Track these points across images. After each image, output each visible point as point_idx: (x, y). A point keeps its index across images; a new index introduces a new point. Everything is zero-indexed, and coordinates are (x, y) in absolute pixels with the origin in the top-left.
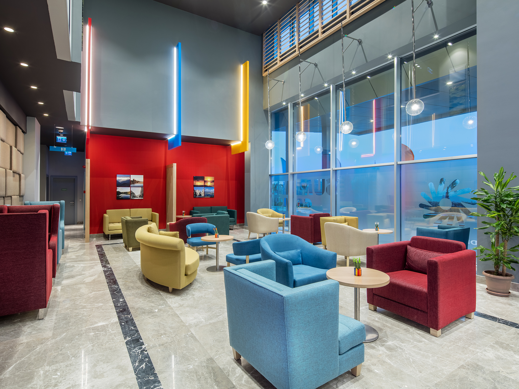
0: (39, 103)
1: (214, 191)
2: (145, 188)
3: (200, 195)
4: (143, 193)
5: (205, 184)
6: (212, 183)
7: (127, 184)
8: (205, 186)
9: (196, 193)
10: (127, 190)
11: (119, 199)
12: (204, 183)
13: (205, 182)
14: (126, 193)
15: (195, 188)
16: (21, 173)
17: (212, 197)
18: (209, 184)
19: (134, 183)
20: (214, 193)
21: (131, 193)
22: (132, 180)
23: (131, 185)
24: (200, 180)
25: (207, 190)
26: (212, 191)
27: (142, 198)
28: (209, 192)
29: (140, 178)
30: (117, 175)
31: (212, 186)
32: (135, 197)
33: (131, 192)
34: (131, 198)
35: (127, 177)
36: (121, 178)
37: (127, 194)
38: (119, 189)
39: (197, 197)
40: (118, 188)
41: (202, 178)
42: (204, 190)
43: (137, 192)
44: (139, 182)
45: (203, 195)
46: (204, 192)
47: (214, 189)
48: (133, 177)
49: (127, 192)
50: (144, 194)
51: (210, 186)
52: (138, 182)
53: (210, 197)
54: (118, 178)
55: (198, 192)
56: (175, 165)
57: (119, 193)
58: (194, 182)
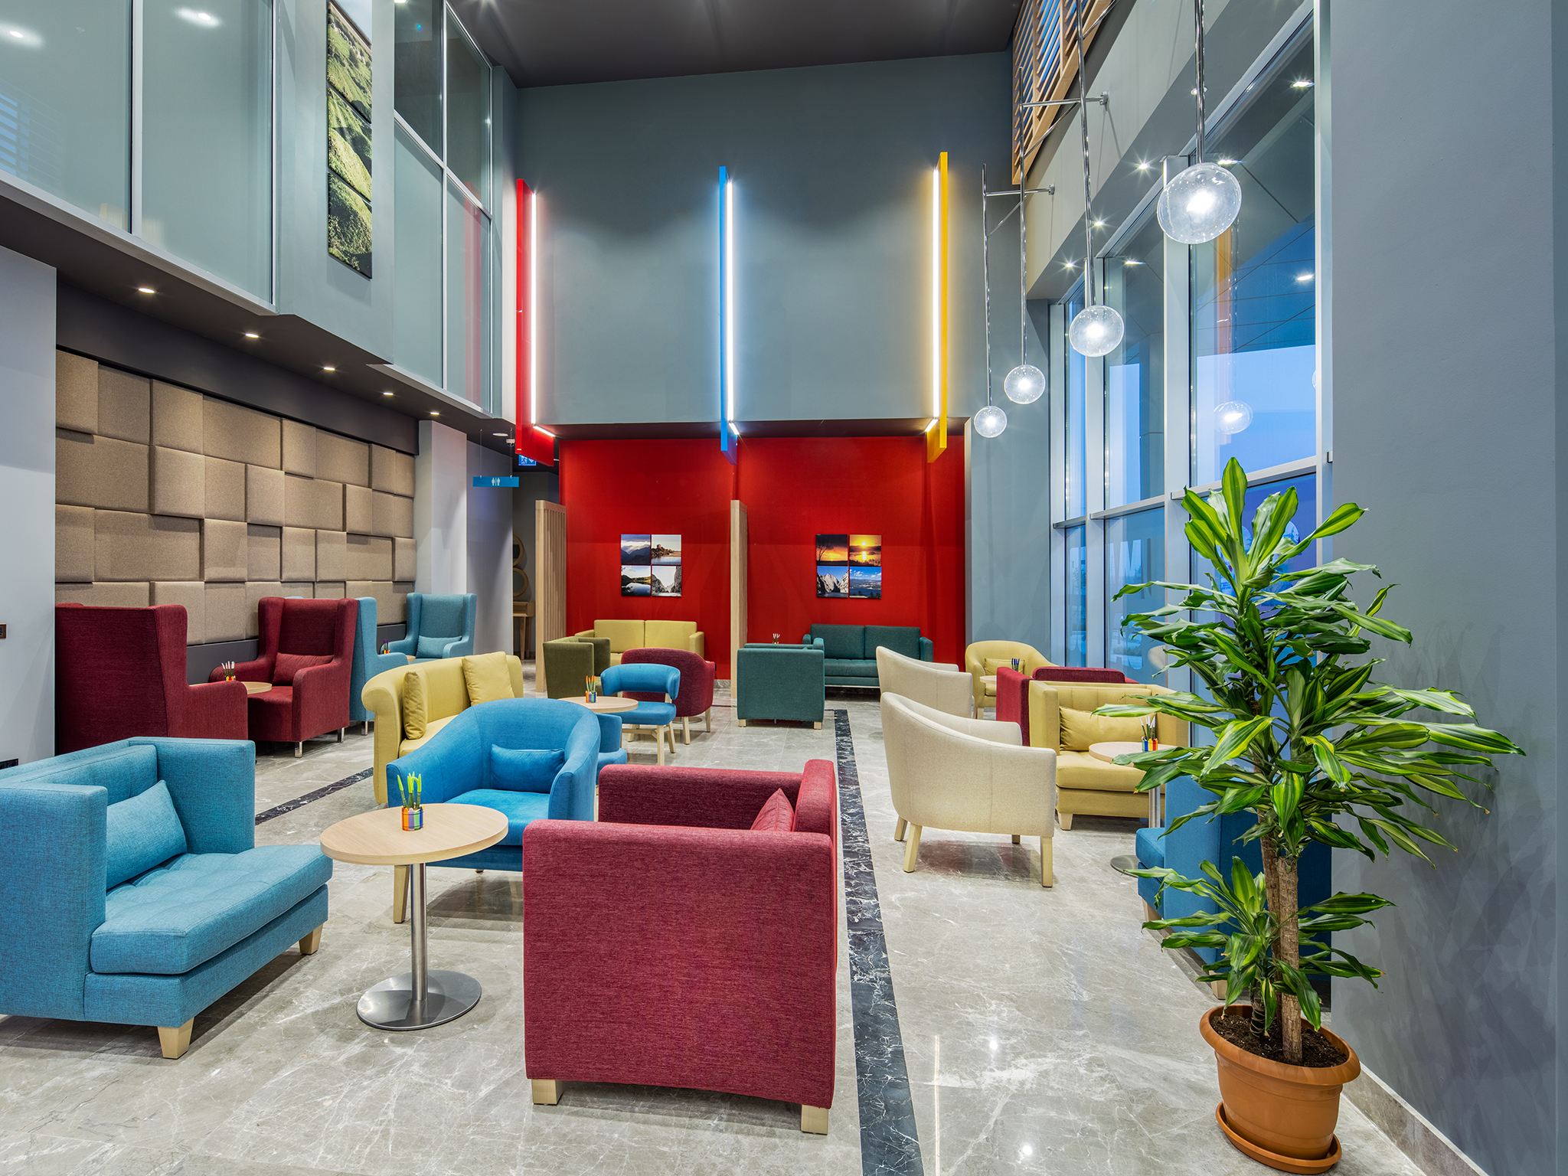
0: (385, 394)
1: (880, 579)
2: (685, 569)
3: (837, 590)
4: (680, 581)
5: (851, 558)
6: (873, 554)
7: (645, 558)
8: (852, 564)
9: (822, 583)
10: (643, 572)
11: (625, 594)
12: (849, 555)
13: (852, 550)
14: (641, 580)
15: (820, 570)
17: (874, 596)
18: (864, 557)
19: (658, 556)
20: (879, 583)
21: (654, 581)
22: (654, 546)
23: (654, 561)
24: (836, 546)
25: (858, 575)
26: (876, 577)
27: (679, 595)
28: (864, 582)
29: (672, 543)
30: (623, 536)
31: (875, 564)
32: (661, 591)
33: (654, 579)
34: (654, 593)
35: (643, 539)
36: (631, 544)
37: (643, 583)
38: (628, 571)
39: (827, 595)
40: (623, 567)
41: (842, 541)
42: (847, 575)
43: (667, 577)
44: (671, 552)
45: (844, 590)
46: (847, 581)
47: (880, 574)
48: (658, 540)
49: (643, 579)
50: (681, 585)
51: (867, 565)
52: (668, 553)
53: (869, 598)
54: (624, 544)
55: (829, 579)
56: (735, 506)
57: (627, 580)
58: (818, 553)
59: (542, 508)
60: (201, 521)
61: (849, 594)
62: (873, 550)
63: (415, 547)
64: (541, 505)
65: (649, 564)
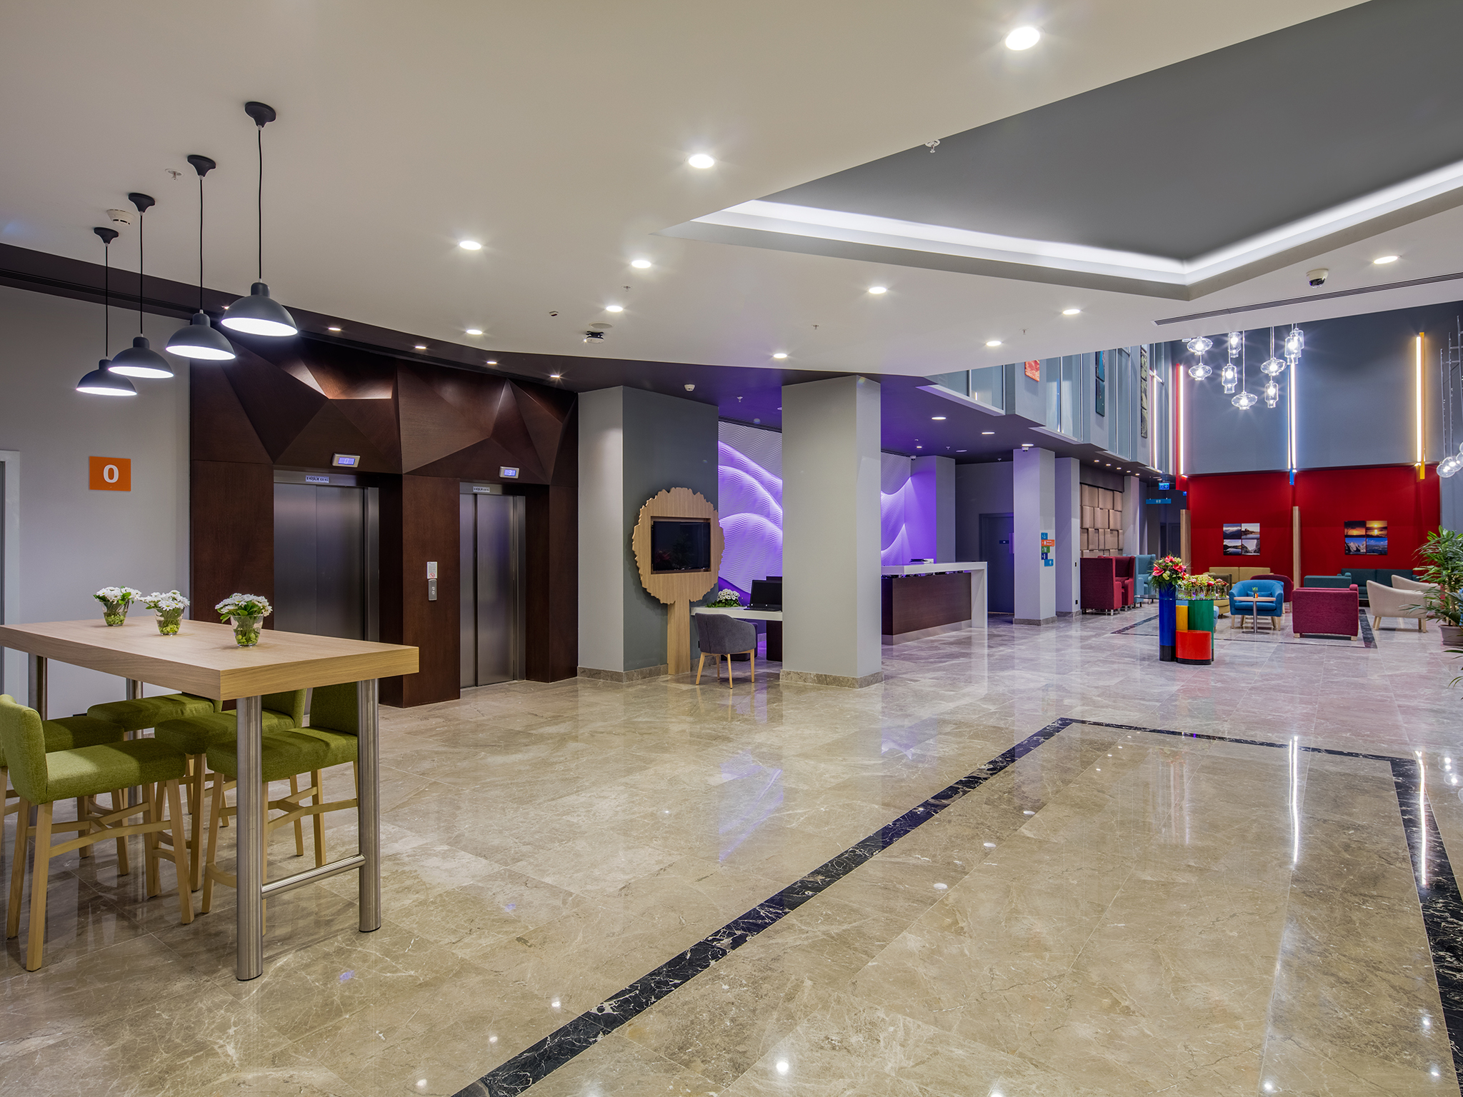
1: (1387, 544)
2: (1262, 540)
3: (1358, 550)
4: (1258, 546)
6: (1381, 531)
7: (1238, 535)
8: (1367, 536)
9: (1349, 547)
10: (1238, 543)
11: (1226, 554)
12: (1366, 532)
13: (1368, 529)
15: (1347, 540)
16: (1119, 528)
17: (1382, 553)
18: (1376, 533)
19: (1246, 534)
20: (1386, 546)
21: (1243, 547)
22: (1243, 529)
23: (1243, 537)
24: (1358, 527)
25: (1372, 542)
26: (1384, 543)
27: (1258, 554)
28: (1376, 546)
29: (1255, 528)
30: (1224, 525)
31: (1384, 536)
32: (1247, 552)
34: (1243, 553)
35: (1237, 526)
36: (1228, 529)
37: (1236, 548)
38: (1227, 542)
39: (1351, 553)
40: (1224, 540)
41: (1362, 524)
42: (1365, 542)
43: (1252, 545)
45: (1363, 550)
46: (1365, 545)
47: (1387, 541)
48: (1244, 527)
49: (1236, 546)
50: (1260, 548)
51: (1377, 536)
52: (1252, 532)
53: (1379, 554)
54: (1224, 529)
55: (1353, 545)
56: (1296, 510)
57: (1227, 547)
58: (1346, 530)
59: (1184, 513)
60: (1088, 529)
61: (1366, 552)
62: (1381, 529)
63: (1123, 533)
64: (1183, 512)
65: (1240, 538)
